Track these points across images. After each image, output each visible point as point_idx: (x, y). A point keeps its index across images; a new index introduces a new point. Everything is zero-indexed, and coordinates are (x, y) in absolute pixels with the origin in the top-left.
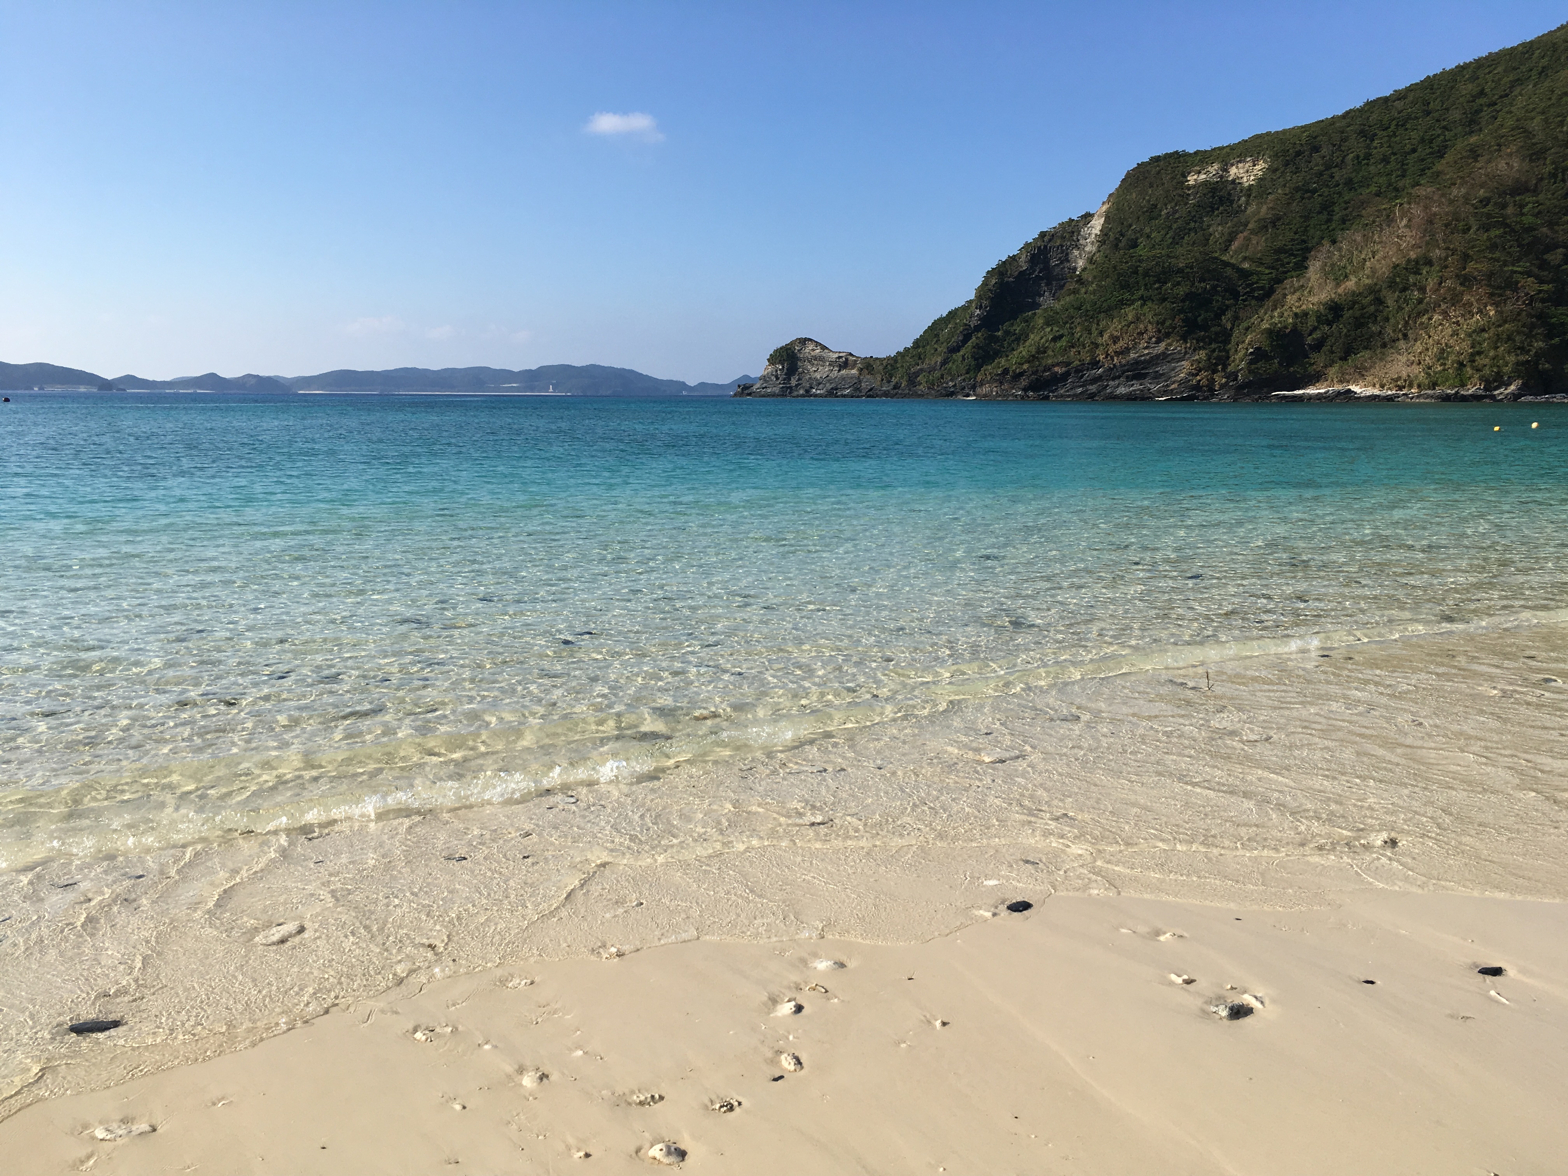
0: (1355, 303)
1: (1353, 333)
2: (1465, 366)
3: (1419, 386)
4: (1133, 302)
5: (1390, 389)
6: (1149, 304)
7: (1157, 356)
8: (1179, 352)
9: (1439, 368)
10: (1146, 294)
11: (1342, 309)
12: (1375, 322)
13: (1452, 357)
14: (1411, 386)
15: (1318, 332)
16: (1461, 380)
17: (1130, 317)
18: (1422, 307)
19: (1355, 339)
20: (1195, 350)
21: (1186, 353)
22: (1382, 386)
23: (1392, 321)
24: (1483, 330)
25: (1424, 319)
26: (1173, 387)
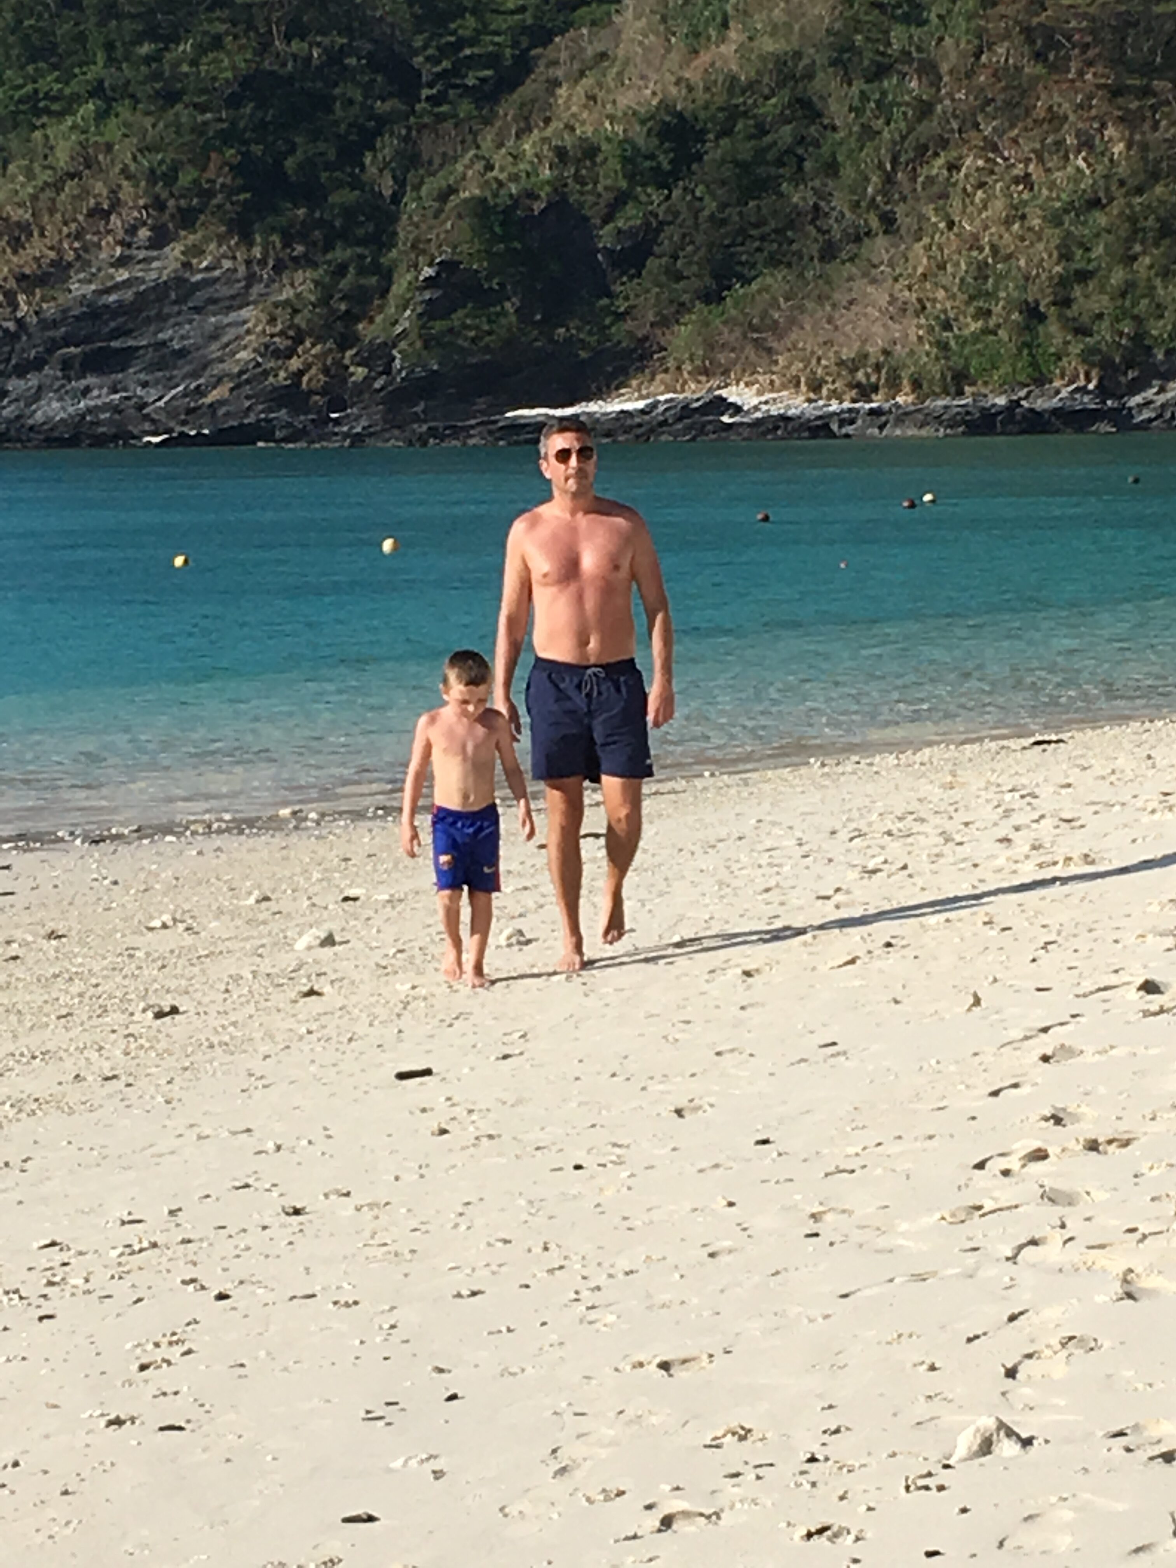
0: (734, 114)
1: (732, 213)
2: (1042, 318)
3: (916, 385)
4: (71, 104)
5: (835, 394)
6: (123, 109)
7: (160, 290)
8: (229, 276)
9: (975, 326)
10: (111, 78)
11: (700, 136)
12: (799, 177)
13: (1009, 290)
14: (894, 386)
15: (630, 209)
16: (1034, 364)
17: (62, 157)
18: (928, 128)
19: (742, 231)
20: (279, 268)
21: (251, 279)
22: (816, 386)
23: (848, 172)
24: (1095, 203)
25: (937, 166)
26: (214, 396)
